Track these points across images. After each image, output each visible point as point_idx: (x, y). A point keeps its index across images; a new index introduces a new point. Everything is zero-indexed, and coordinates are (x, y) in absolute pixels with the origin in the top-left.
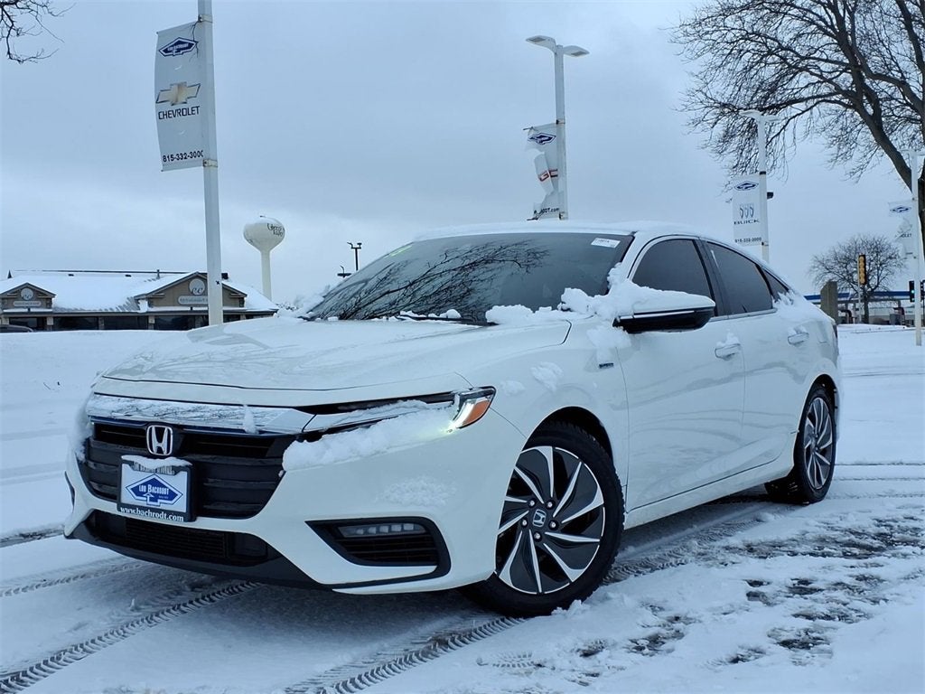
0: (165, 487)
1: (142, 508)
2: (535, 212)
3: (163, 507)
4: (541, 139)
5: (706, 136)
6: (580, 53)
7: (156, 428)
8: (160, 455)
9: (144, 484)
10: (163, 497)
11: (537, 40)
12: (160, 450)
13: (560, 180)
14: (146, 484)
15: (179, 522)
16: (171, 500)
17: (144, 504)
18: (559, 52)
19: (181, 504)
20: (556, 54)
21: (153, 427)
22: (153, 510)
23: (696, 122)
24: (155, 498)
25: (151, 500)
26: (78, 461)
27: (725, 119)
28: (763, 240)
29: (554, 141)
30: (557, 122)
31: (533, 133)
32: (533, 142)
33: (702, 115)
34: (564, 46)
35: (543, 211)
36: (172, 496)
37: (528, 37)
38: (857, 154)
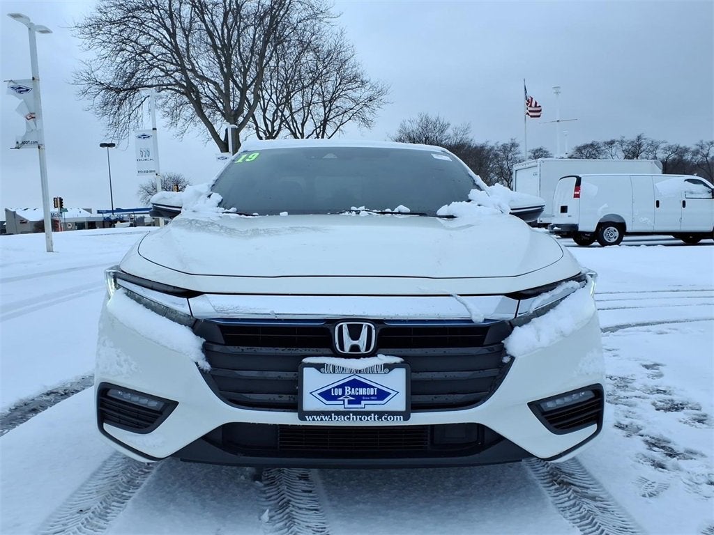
0: (370, 387)
1: (338, 413)
2: (17, 143)
3: (368, 408)
4: (20, 90)
5: (91, 102)
6: (46, 31)
7: (348, 325)
8: (355, 353)
9: (338, 387)
10: (369, 397)
11: (16, 16)
12: (355, 348)
13: (38, 121)
14: (342, 386)
15: (399, 422)
16: (382, 399)
17: (341, 408)
18: (31, 28)
19: (398, 402)
20: (29, 29)
21: (345, 325)
22: (356, 413)
23: (85, 93)
24: (358, 399)
25: (350, 402)
26: (201, 371)
27: (102, 93)
28: (157, 172)
29: (31, 92)
30: (33, 79)
31: (12, 84)
32: (13, 91)
33: (86, 88)
34: (36, 24)
35: (24, 143)
36: (382, 395)
37: (11, 13)
38: (180, 124)
